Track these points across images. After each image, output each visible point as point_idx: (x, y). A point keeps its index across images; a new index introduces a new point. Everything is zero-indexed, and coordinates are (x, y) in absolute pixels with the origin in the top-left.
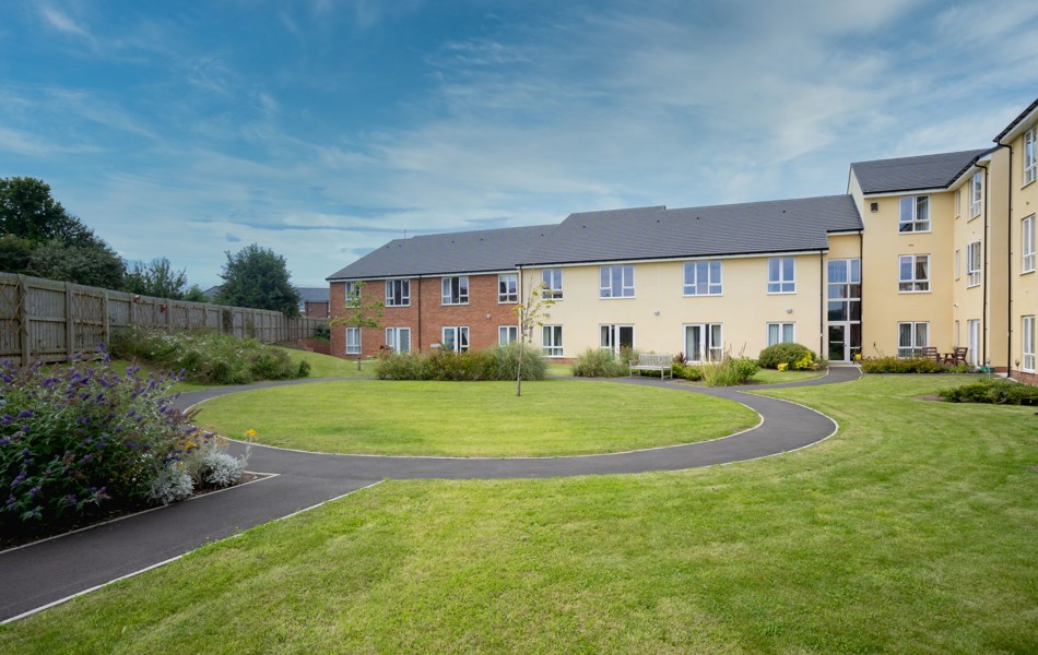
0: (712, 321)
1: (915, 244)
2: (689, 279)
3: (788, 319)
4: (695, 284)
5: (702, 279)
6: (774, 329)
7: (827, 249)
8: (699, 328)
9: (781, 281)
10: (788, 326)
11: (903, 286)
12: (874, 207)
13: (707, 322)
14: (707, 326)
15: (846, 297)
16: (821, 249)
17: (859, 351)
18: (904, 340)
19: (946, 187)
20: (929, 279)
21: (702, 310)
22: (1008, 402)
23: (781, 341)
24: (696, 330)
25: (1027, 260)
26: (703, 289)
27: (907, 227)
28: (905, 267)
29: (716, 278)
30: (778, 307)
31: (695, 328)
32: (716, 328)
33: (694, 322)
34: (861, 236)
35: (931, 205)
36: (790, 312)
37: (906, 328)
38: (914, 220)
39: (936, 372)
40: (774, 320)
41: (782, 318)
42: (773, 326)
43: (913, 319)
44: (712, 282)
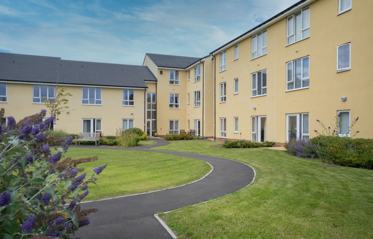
0: (97, 117)
1: (175, 89)
2: (85, 96)
3: (131, 117)
4: (88, 99)
5: (92, 97)
6: (125, 122)
7: (147, 88)
8: (90, 120)
9: (128, 100)
10: (131, 120)
11: (171, 106)
12: (161, 73)
13: (94, 118)
14: (94, 120)
15: (150, 109)
16: (145, 88)
17: (156, 132)
18: (171, 127)
19: (185, 68)
20: (179, 104)
21: (92, 112)
22: (244, 147)
23: (128, 128)
24: (89, 121)
25: (222, 98)
26: (92, 101)
27: (172, 82)
28: (172, 99)
29: (99, 96)
30: (126, 112)
31: (87, 120)
32: (99, 121)
33: (87, 117)
34: (156, 84)
35: (180, 75)
36: (132, 114)
37: (171, 122)
38: (174, 80)
39: (190, 139)
40: (125, 118)
41: (129, 117)
42: (125, 120)
43: (174, 119)
44: (97, 98)
